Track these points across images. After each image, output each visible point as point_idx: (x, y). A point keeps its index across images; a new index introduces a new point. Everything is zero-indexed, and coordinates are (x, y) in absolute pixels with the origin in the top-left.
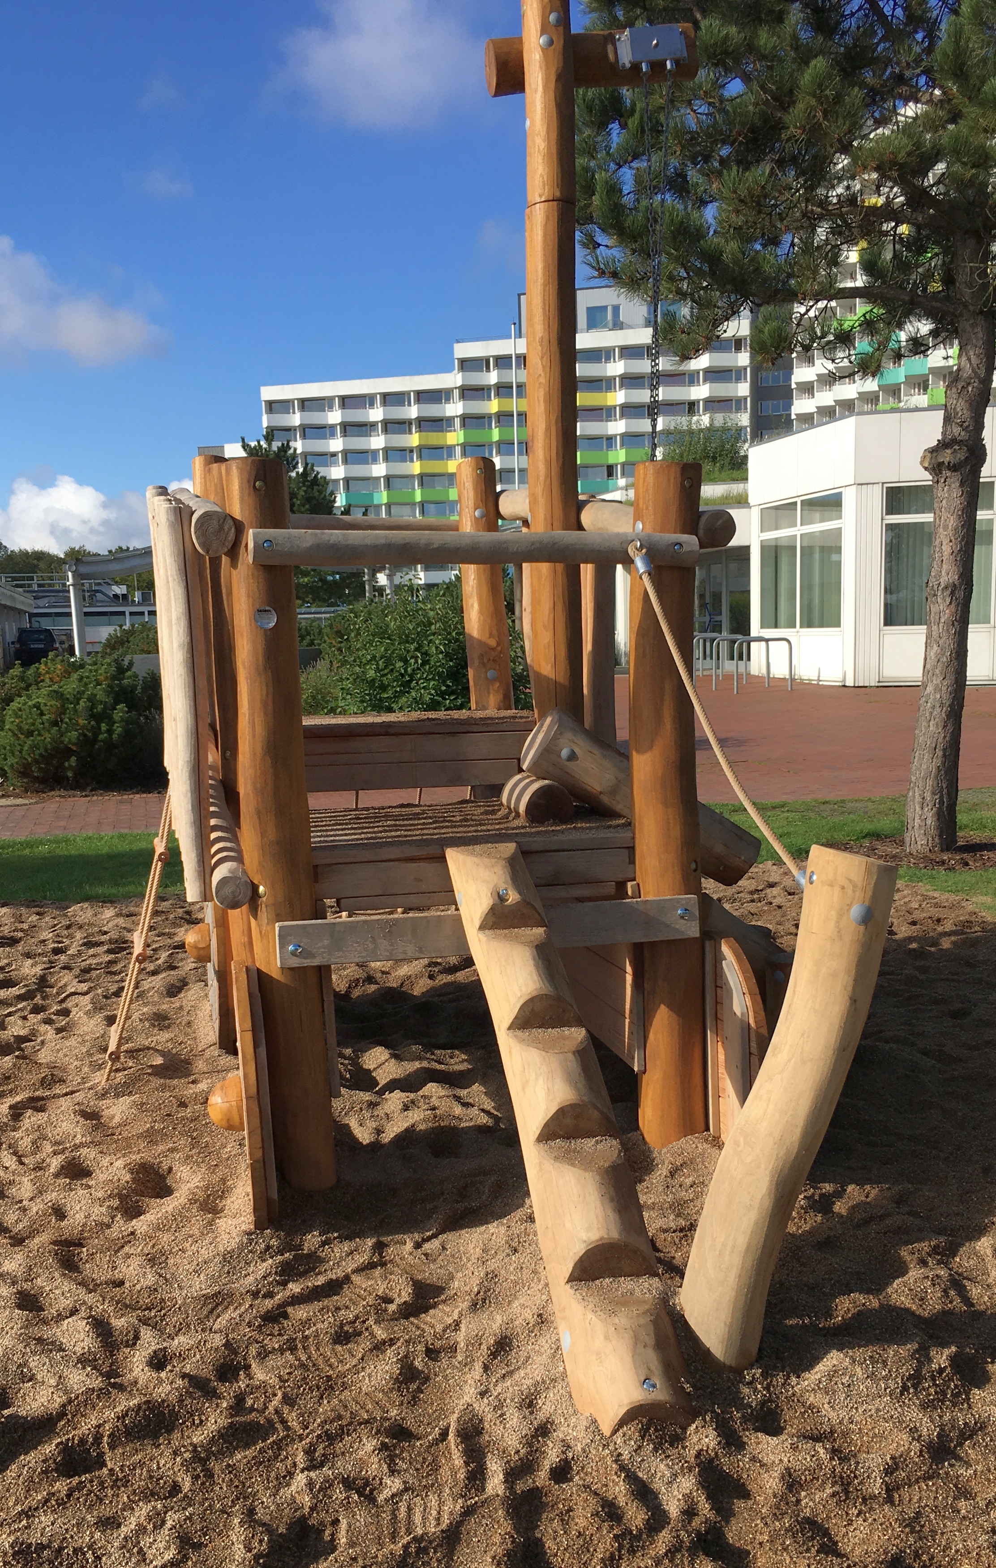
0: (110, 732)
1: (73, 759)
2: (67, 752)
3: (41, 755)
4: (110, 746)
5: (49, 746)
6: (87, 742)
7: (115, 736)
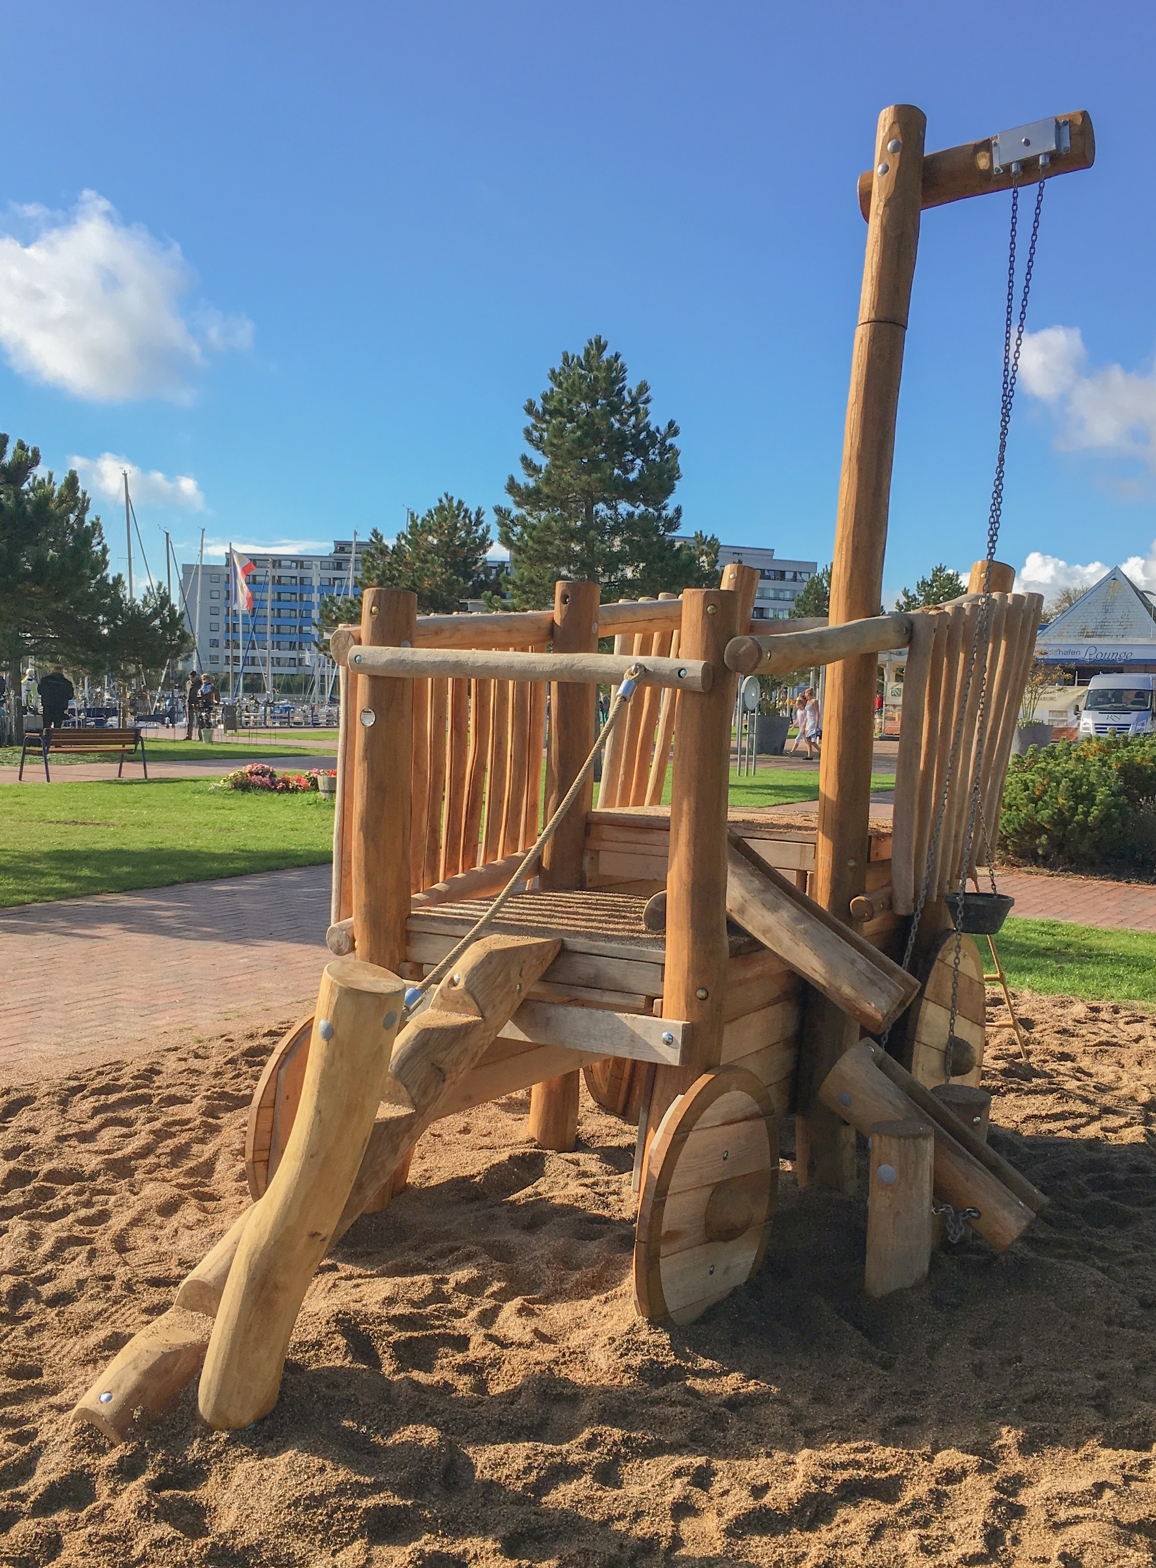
0: (1087, 814)
1: (1044, 838)
2: (1041, 830)
3: (1015, 830)
4: (1084, 827)
5: (1023, 823)
6: (1061, 820)
7: (1090, 819)
